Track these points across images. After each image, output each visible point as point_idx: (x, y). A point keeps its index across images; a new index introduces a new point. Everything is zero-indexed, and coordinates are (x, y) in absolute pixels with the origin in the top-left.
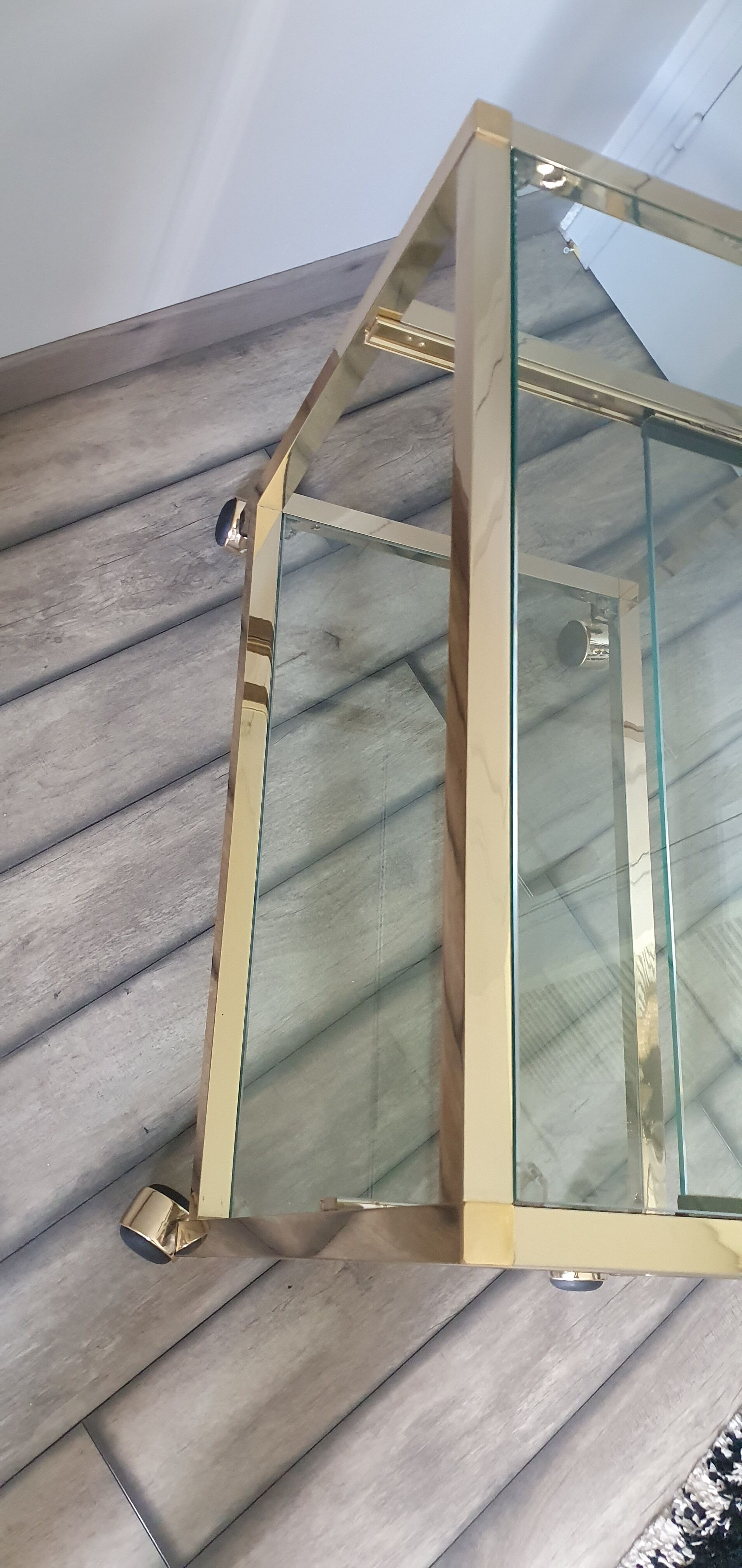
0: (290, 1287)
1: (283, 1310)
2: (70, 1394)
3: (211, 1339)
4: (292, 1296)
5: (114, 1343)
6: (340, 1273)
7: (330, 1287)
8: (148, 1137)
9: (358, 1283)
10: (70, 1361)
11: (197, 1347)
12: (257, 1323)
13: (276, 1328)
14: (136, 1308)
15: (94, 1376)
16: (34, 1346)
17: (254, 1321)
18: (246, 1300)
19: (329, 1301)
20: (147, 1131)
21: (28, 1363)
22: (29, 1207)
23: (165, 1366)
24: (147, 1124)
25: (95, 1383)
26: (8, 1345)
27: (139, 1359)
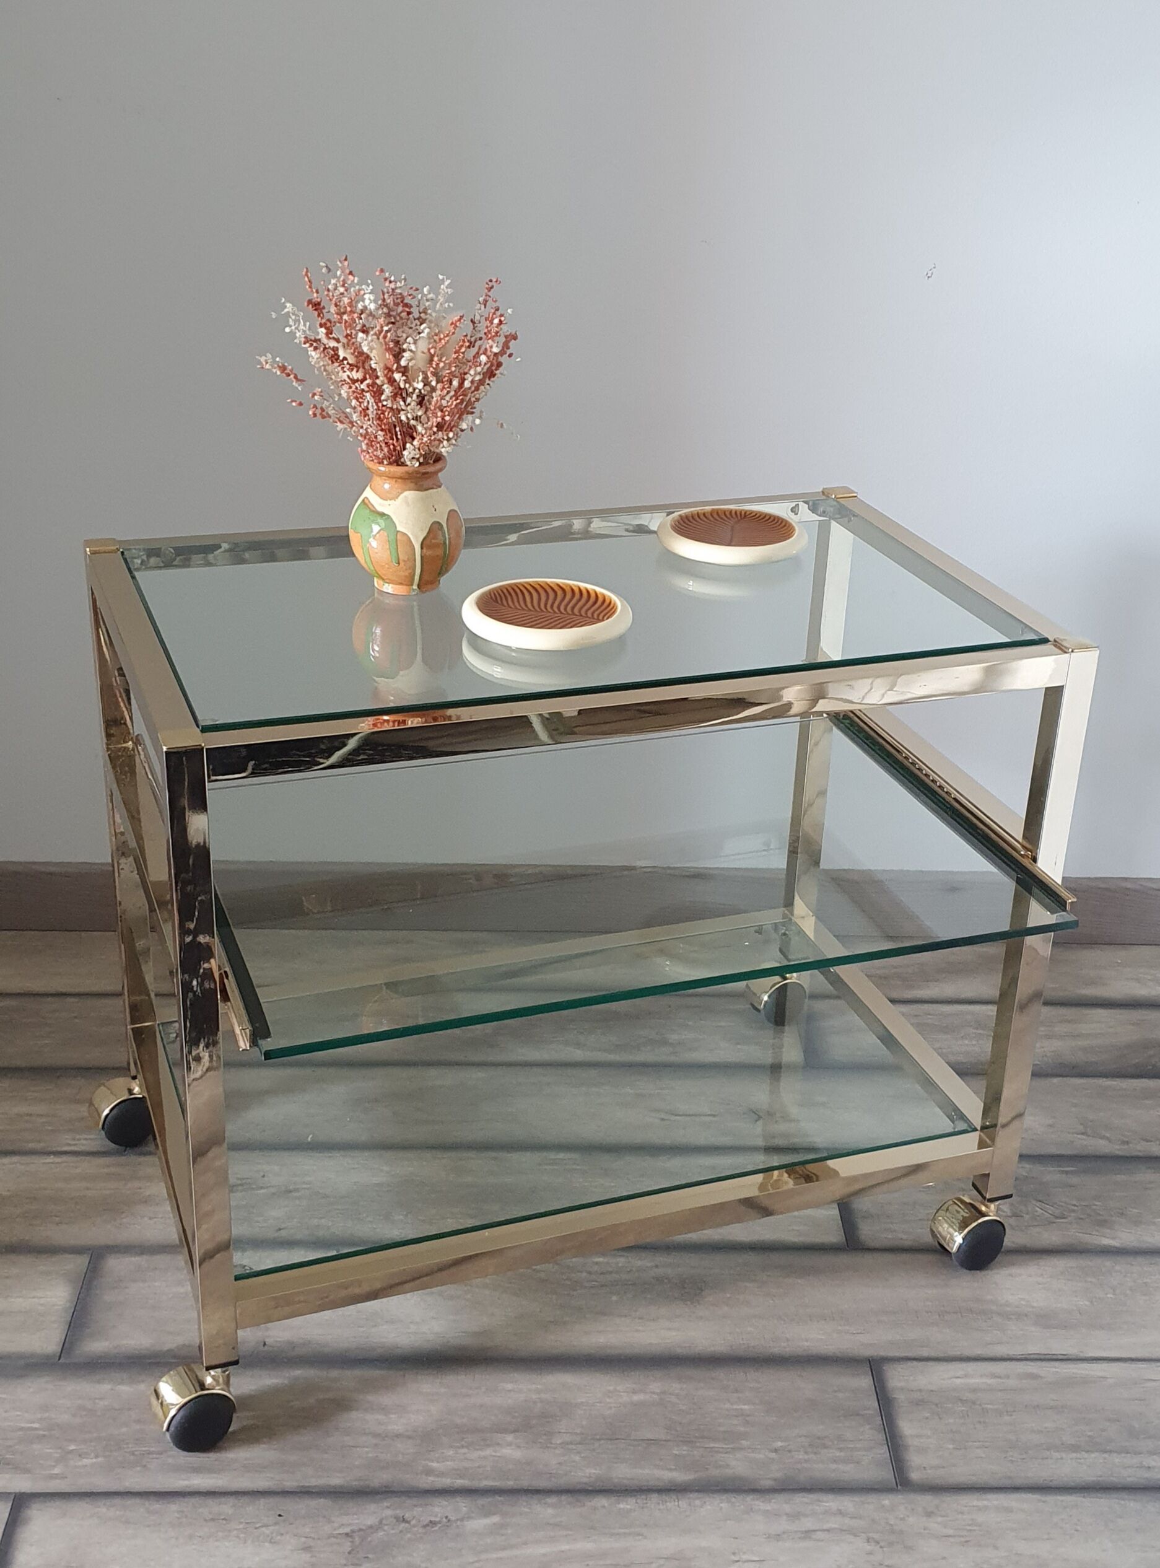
0: (280, 1515)
1: (256, 1528)
2: (27, 1471)
3: (174, 1508)
4: (276, 1524)
5: (94, 1460)
6: (339, 1536)
7: (319, 1539)
8: (262, 1348)
9: (349, 1553)
10: (51, 1451)
11: (156, 1505)
12: (224, 1522)
13: (238, 1537)
14: (134, 1449)
15: (56, 1471)
16: (36, 1425)
17: (223, 1519)
18: (231, 1500)
19: (307, 1549)
20: (265, 1344)
21: (20, 1433)
22: (124, 1342)
23: (117, 1501)
24: (268, 1341)
25: (53, 1477)
26: (18, 1413)
27: (102, 1483)
